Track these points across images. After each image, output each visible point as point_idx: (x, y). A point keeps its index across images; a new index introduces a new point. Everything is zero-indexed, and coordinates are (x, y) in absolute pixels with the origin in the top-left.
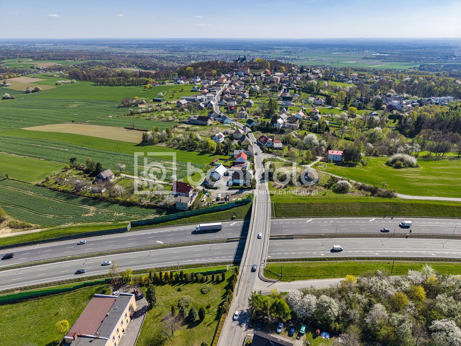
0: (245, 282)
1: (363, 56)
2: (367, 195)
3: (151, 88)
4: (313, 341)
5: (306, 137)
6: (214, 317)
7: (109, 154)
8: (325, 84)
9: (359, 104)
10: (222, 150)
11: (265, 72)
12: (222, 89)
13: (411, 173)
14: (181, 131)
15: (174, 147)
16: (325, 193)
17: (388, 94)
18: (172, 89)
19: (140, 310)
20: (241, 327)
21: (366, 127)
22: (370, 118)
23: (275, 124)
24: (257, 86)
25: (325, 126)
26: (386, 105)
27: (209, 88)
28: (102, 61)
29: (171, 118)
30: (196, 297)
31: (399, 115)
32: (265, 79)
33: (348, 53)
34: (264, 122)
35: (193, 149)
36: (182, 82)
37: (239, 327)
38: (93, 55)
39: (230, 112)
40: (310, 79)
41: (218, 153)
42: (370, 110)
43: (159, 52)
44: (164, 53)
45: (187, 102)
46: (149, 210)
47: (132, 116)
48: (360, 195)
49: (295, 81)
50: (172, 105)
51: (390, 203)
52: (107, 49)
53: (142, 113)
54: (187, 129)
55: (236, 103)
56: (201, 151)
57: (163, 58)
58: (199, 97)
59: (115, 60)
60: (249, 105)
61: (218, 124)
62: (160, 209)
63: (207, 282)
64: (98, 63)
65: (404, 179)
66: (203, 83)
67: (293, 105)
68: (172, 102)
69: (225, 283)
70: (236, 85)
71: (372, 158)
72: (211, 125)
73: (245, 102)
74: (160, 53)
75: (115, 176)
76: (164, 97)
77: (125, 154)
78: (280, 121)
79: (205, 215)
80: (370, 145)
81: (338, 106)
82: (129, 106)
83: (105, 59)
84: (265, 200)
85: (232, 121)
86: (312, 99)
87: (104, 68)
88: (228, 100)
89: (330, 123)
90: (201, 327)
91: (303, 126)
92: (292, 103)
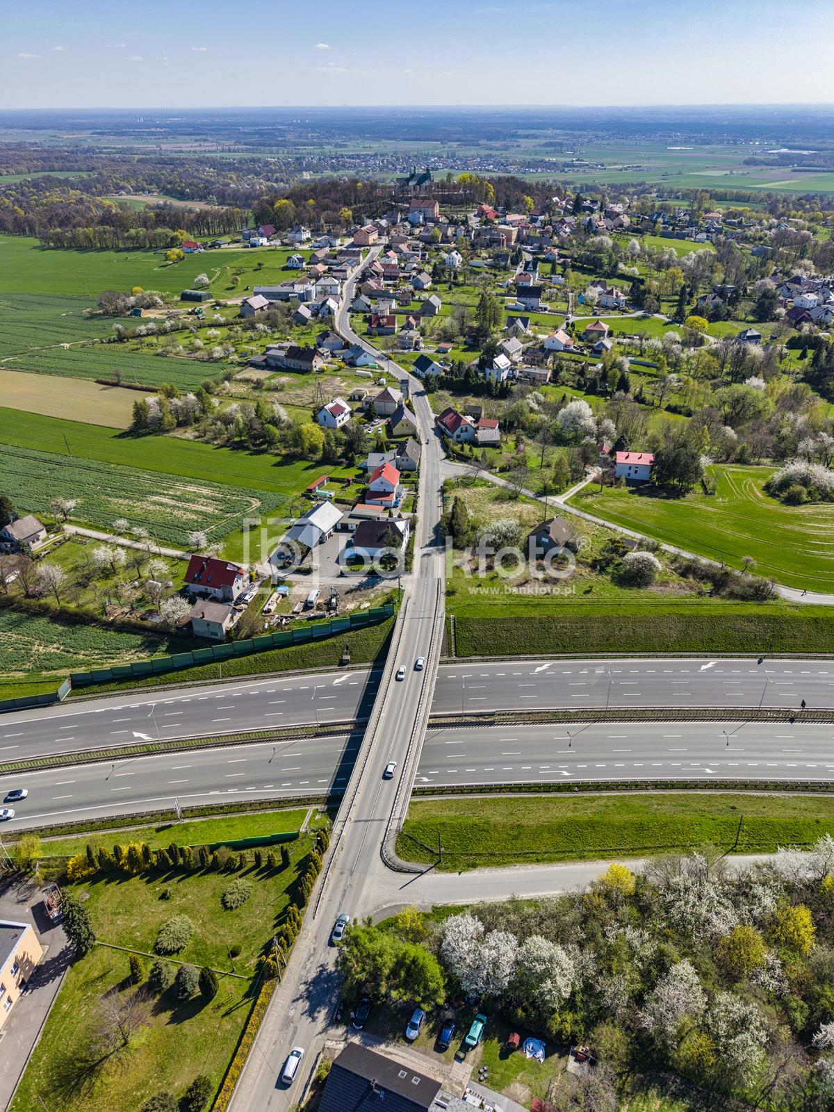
0: (342, 873)
1: (747, 157)
2: (700, 594)
3: (180, 259)
4: (500, 1066)
5: (563, 410)
6: (245, 987)
7: (45, 461)
8: (633, 248)
9: (716, 307)
10: (340, 451)
11: (481, 213)
12: (364, 261)
13: (825, 521)
14: (242, 389)
15: (215, 439)
16: (591, 587)
17: (797, 272)
18: (235, 264)
19: (54, 960)
20: (314, 1019)
21: (728, 374)
22: (738, 351)
23: (488, 370)
24: (454, 253)
25: (619, 375)
26: (785, 307)
27: (331, 261)
28: (71, 176)
29: (218, 351)
30: (206, 919)
31: (817, 338)
32: (478, 235)
33: (707, 147)
34: (461, 364)
35: (264, 446)
36: (264, 241)
37: (306, 1020)
38: (50, 158)
39: (375, 331)
40: (596, 233)
41: (327, 460)
42: (744, 320)
43: (220, 148)
44: (234, 151)
45: (267, 302)
46: (125, 637)
47: (120, 346)
48: (682, 593)
49: (555, 238)
50: (227, 311)
51: (759, 617)
52: (87, 139)
53: (148, 335)
54: (258, 385)
55: (394, 304)
56: (284, 452)
57: (229, 164)
58: (299, 289)
59: (104, 173)
60: (428, 309)
61: (340, 369)
62: (154, 635)
63: (243, 871)
64: (59, 181)
65: (803, 539)
66: (317, 244)
67: (545, 309)
68: (229, 303)
69: (289, 876)
70: (399, 252)
71: (731, 469)
72: (322, 371)
73: (420, 301)
74: (223, 151)
75: (48, 531)
76: (212, 287)
77: (84, 462)
78: (501, 361)
79: (269, 653)
80: (729, 431)
81: (662, 311)
82: (116, 314)
83: (80, 170)
84: (430, 610)
85: (379, 358)
86: (594, 293)
87: (75, 194)
88: (372, 295)
89: (632, 362)
90: (206, 1020)
91: (562, 374)
92: (542, 305)
